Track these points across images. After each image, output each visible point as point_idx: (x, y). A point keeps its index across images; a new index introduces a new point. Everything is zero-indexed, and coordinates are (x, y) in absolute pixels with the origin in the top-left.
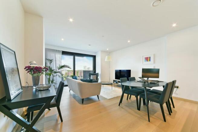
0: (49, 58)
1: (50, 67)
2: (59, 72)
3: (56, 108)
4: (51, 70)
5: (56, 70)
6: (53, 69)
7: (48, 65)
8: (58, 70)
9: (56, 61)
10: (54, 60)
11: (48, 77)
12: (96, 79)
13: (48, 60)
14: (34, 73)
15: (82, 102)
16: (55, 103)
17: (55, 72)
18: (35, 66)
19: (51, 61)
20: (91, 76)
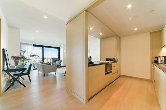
0: (23, 49)
1: (23, 56)
2: (30, 59)
3: (27, 76)
4: (25, 58)
5: (28, 58)
6: (25, 57)
7: (22, 54)
8: (29, 58)
9: (28, 51)
10: (27, 51)
11: (22, 63)
12: (60, 64)
13: (22, 51)
14: (16, 59)
15: (44, 76)
16: (27, 73)
17: (28, 60)
18: (16, 56)
19: (24, 52)
20: (56, 62)
